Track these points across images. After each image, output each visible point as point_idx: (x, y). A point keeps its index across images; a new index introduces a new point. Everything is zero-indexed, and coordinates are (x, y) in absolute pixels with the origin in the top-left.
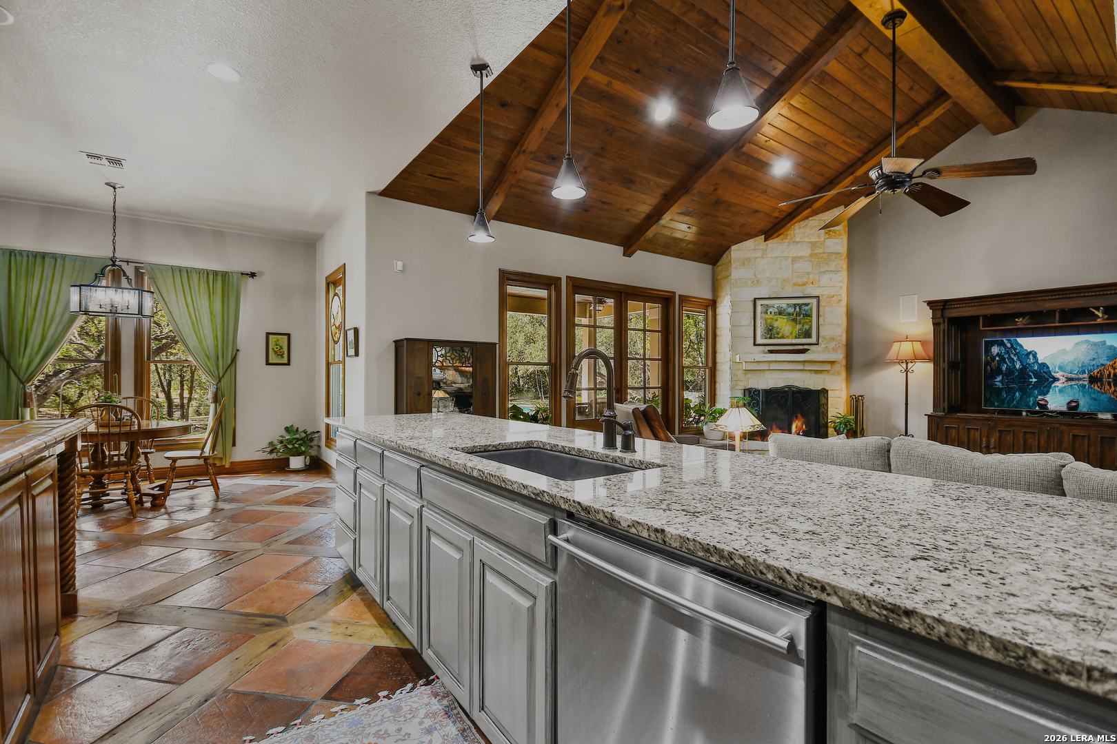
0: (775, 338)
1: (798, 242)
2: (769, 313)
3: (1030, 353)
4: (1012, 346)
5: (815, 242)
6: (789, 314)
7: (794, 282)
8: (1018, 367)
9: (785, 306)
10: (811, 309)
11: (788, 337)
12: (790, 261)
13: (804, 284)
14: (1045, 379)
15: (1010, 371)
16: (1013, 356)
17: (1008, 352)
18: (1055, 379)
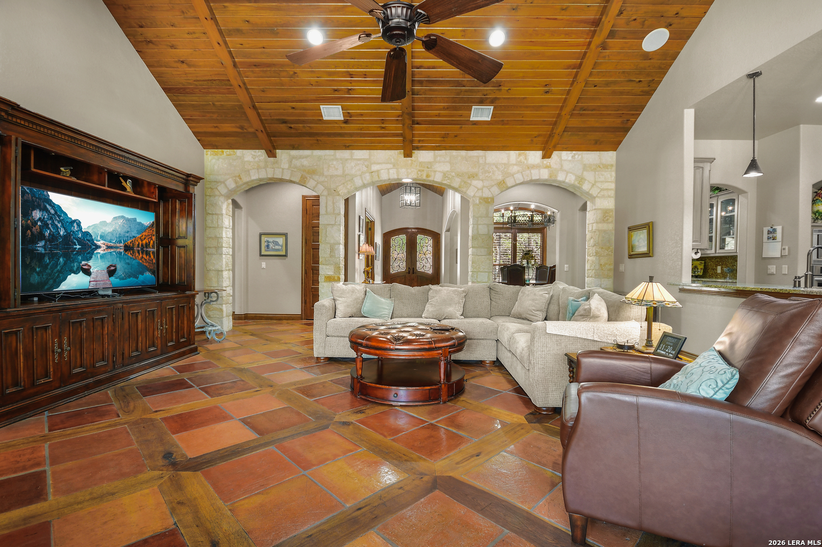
3: (75, 221)
4: (56, 213)
8: (62, 233)
14: (88, 245)
15: (53, 237)
16: (56, 223)
17: (51, 218)
18: (98, 247)
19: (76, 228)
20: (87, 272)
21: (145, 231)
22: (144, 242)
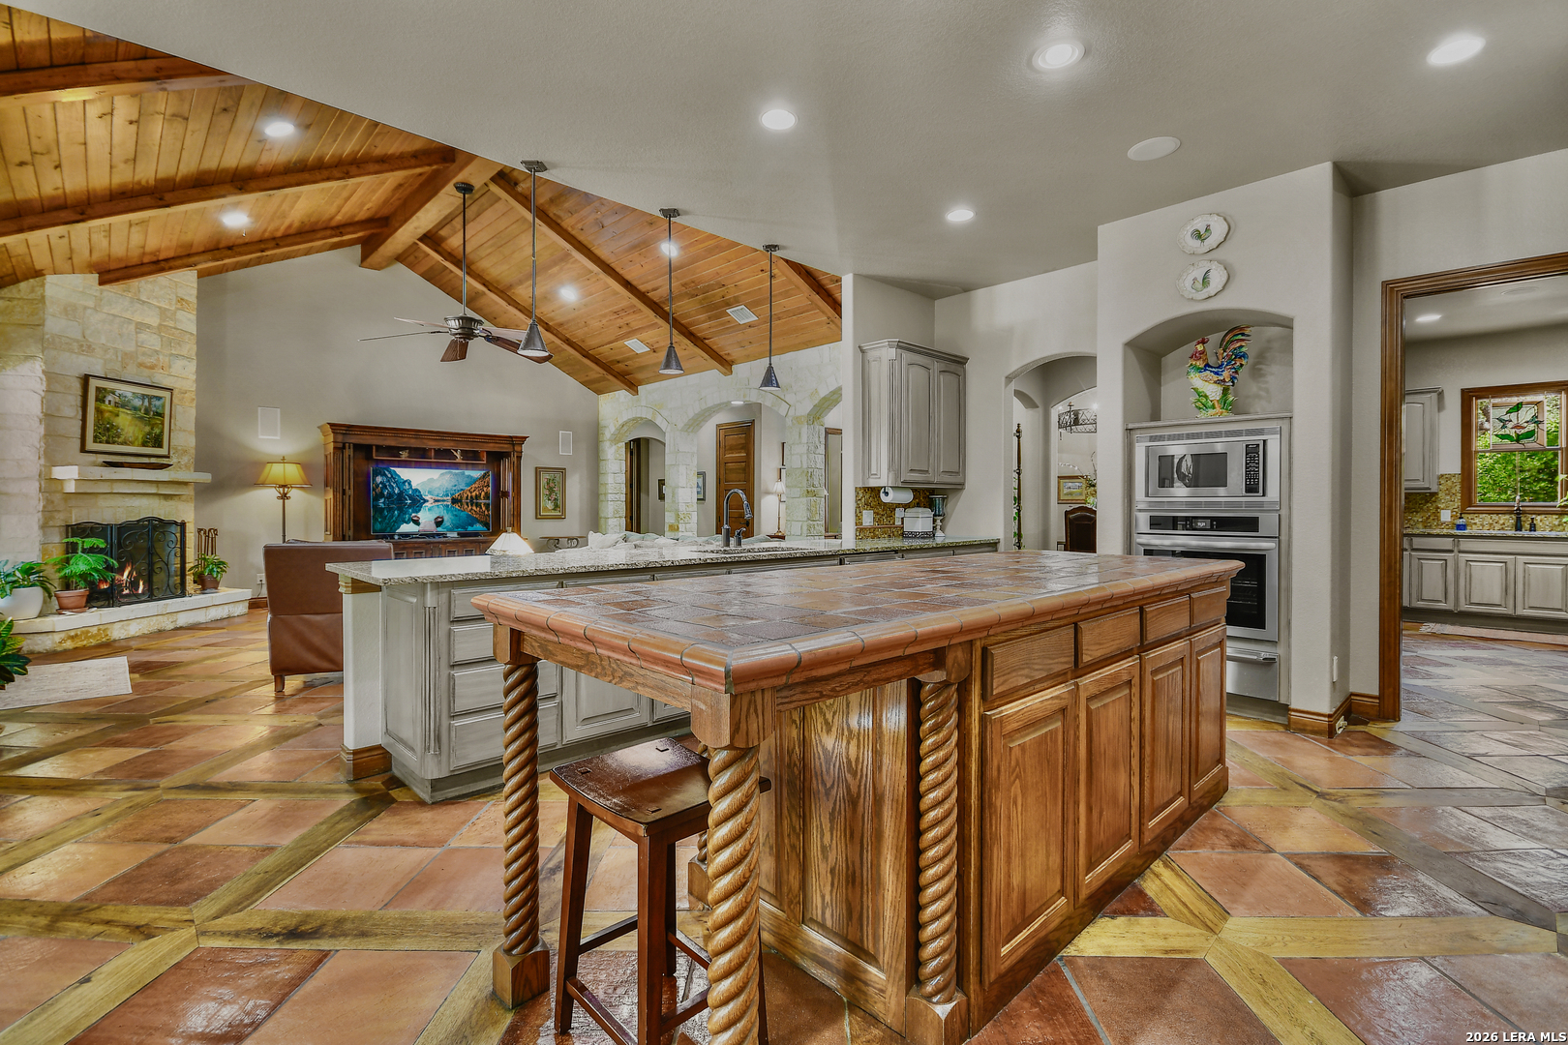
0: (114, 443)
1: (144, 302)
2: (107, 402)
5: (165, 309)
6: (135, 409)
7: (139, 360)
8: (396, 492)
9: (129, 395)
10: (163, 406)
11: (132, 443)
12: (132, 327)
13: (152, 367)
14: (418, 501)
15: (391, 495)
18: (426, 501)
19: (407, 486)
20: (417, 523)
21: (475, 483)
22: (474, 494)
